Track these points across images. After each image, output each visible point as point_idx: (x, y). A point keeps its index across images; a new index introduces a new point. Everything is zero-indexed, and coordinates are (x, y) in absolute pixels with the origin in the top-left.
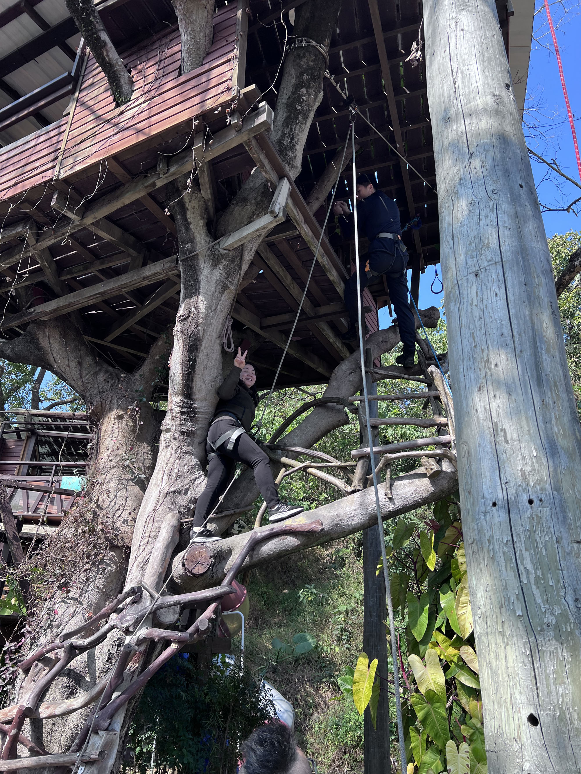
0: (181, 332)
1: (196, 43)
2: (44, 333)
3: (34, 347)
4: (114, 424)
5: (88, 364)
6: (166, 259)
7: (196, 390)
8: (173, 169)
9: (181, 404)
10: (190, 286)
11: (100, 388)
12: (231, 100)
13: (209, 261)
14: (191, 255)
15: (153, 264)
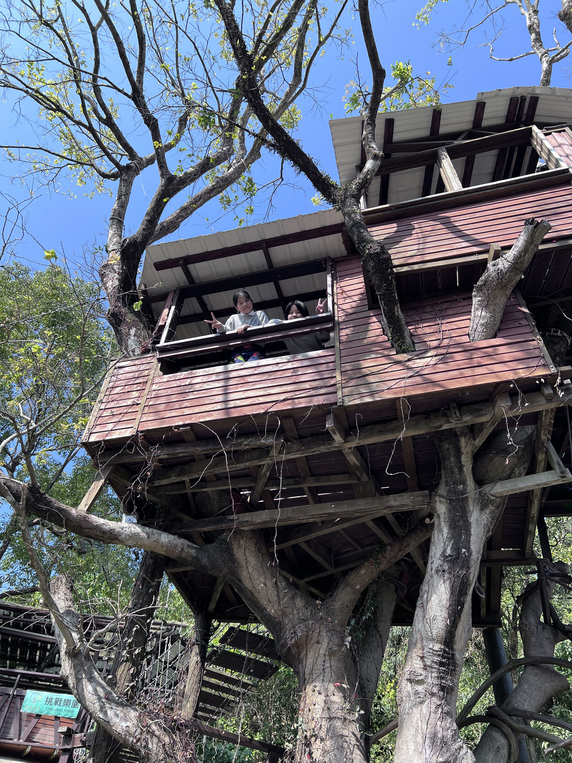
0: (450, 573)
1: (494, 320)
2: (239, 544)
3: (229, 557)
4: (324, 662)
5: (282, 584)
6: (414, 493)
7: (457, 638)
8: (468, 419)
9: (440, 653)
10: (459, 526)
11: (300, 615)
12: (550, 375)
13: (478, 504)
14: (463, 496)
15: (399, 494)
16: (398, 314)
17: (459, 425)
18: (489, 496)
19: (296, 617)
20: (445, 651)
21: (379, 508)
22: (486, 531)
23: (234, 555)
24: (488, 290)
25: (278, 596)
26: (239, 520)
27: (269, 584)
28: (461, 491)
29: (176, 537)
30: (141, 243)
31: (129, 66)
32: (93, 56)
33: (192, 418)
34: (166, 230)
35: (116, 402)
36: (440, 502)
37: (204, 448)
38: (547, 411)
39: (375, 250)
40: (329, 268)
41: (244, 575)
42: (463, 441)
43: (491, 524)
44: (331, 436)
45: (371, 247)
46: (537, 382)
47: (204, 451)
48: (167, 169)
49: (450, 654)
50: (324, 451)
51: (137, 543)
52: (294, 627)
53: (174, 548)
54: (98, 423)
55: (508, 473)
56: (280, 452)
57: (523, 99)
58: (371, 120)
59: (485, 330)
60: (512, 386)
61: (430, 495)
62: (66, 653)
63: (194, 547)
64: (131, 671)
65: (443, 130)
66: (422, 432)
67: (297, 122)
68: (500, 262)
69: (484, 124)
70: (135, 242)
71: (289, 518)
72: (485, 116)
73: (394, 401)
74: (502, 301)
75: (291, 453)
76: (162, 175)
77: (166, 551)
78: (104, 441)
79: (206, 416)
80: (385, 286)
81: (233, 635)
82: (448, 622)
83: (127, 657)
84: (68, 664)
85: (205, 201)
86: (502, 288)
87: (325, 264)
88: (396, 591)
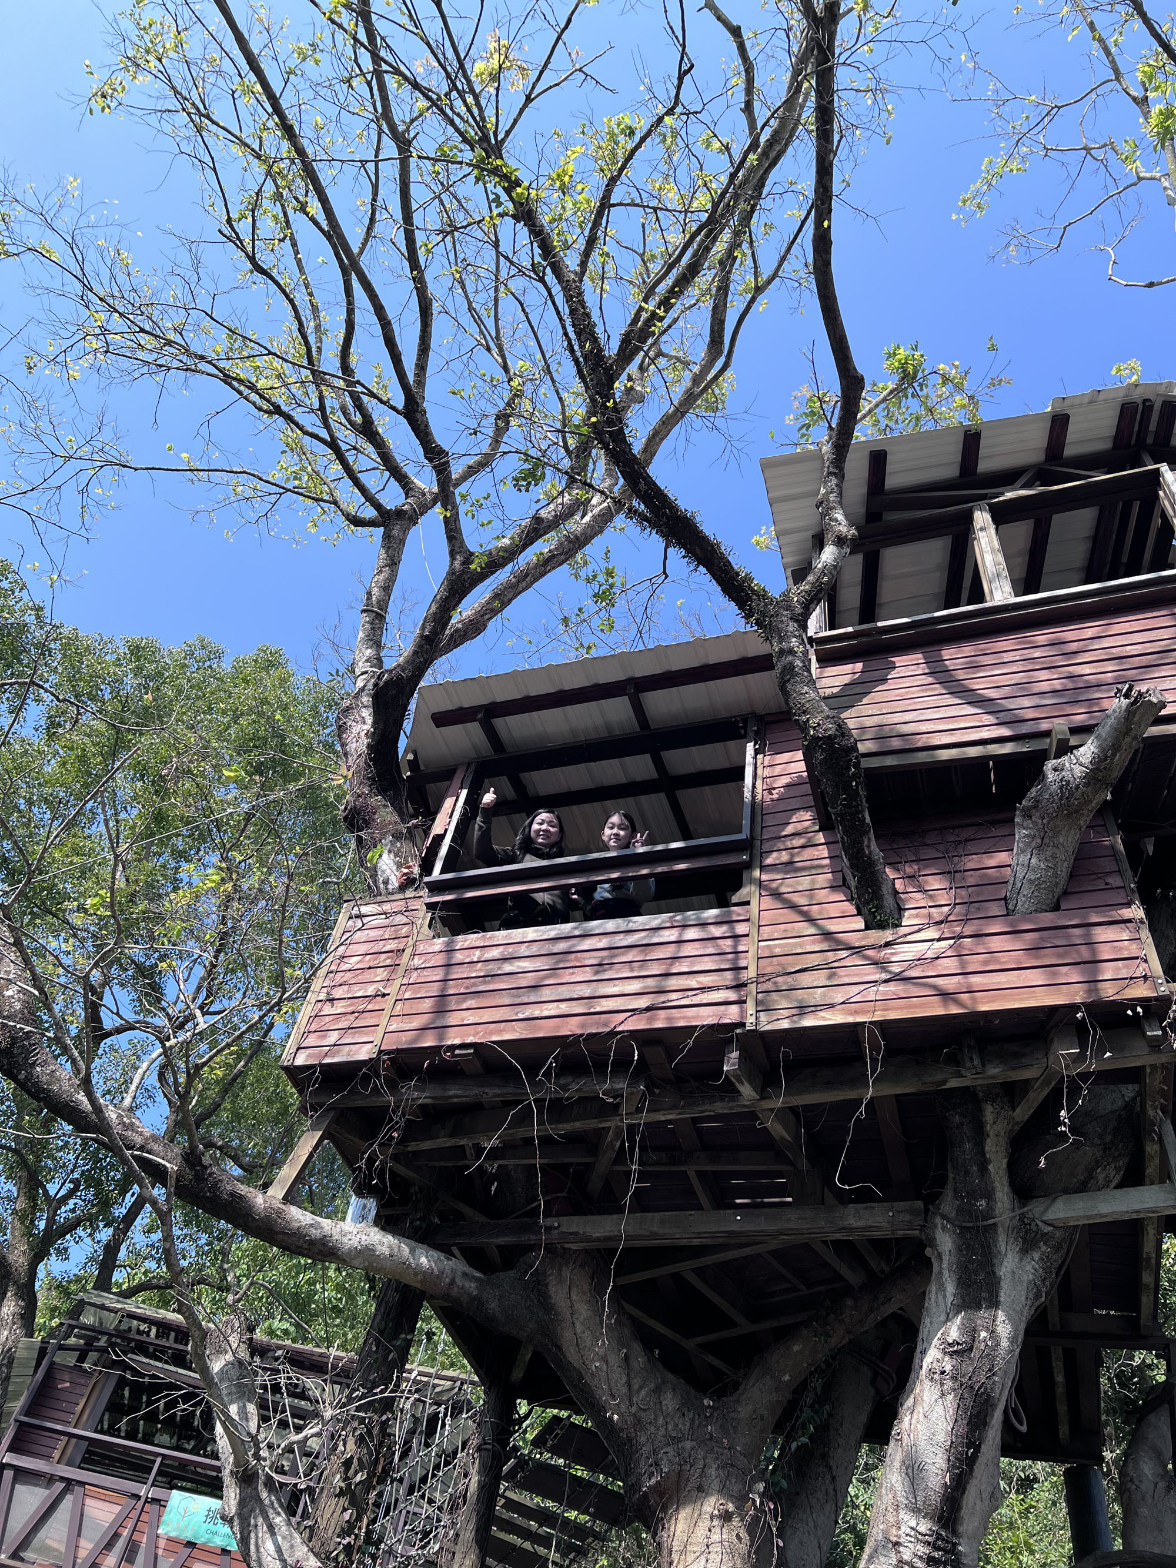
0: (954, 1378)
1: (1055, 875)
2: (560, 1275)
3: (539, 1301)
4: (710, 1530)
5: (640, 1360)
6: (896, 1204)
7: (964, 1512)
8: (995, 1071)
9: (930, 1539)
10: (976, 1282)
11: (670, 1427)
12: (1156, 999)
13: (1016, 1239)
14: (985, 1223)
15: (865, 1205)
16: (870, 852)
17: (980, 1082)
18: (1040, 1223)
19: (662, 1431)
20: (939, 1537)
21: (827, 1230)
22: (1031, 1296)
23: (550, 1297)
24: (1043, 818)
25: (629, 1385)
26: (560, 1229)
27: (614, 1360)
28: (982, 1212)
29: (442, 1256)
30: (409, 679)
31: (401, 360)
32: (343, 316)
33: (479, 1032)
34: (460, 636)
35: (346, 988)
36: (944, 1228)
37: (497, 1091)
38: (1153, 1067)
39: (825, 730)
40: (751, 734)
41: (567, 1337)
42: (989, 1112)
43: (1044, 1281)
44: (733, 1084)
45: (819, 725)
46: (1129, 1012)
47: (498, 1096)
48: (462, 542)
49: (948, 1542)
50: (721, 1111)
51: (370, 1264)
52: (655, 1452)
53: (438, 1277)
54: (312, 1028)
55: (1082, 1178)
56: (639, 1110)
57: (1147, 405)
58: (837, 467)
59: (1036, 894)
60: (1079, 1015)
61: (927, 1210)
62: (231, 1472)
63: (474, 1277)
64: (347, 1516)
65: (984, 465)
66: (908, 1090)
67: (723, 403)
68: (1067, 765)
69: (1069, 452)
70: (400, 678)
71: (654, 1236)
72: (1070, 438)
73: (854, 1028)
74: (1070, 840)
75: (659, 1110)
76: (452, 554)
77: (421, 1282)
78: (321, 1065)
79: (504, 1030)
80: (844, 799)
81: (557, 1434)
82: (947, 1479)
83: (341, 1488)
84: (233, 1495)
85: (536, 580)
86: (1070, 814)
87: (745, 727)
88: (873, 1382)
